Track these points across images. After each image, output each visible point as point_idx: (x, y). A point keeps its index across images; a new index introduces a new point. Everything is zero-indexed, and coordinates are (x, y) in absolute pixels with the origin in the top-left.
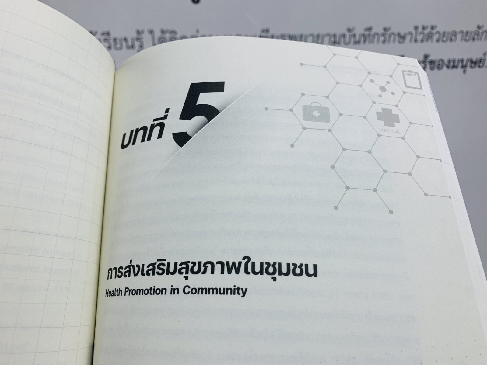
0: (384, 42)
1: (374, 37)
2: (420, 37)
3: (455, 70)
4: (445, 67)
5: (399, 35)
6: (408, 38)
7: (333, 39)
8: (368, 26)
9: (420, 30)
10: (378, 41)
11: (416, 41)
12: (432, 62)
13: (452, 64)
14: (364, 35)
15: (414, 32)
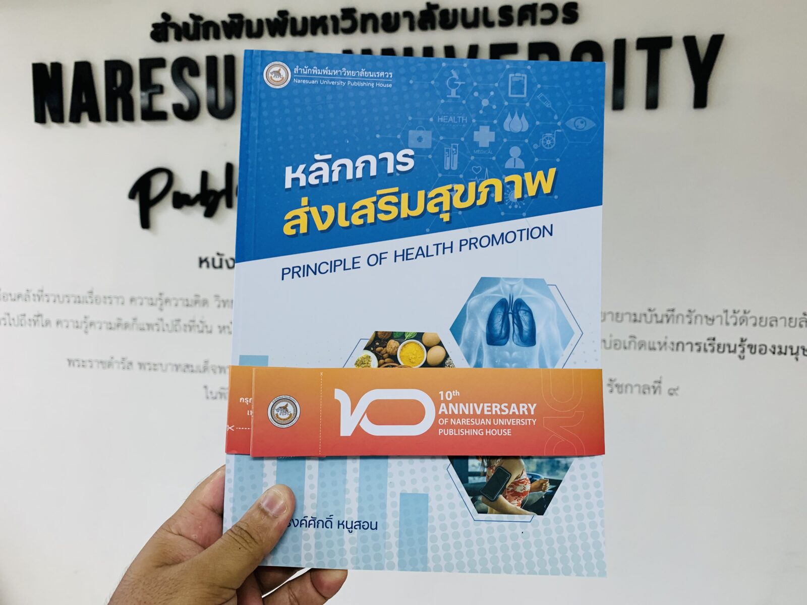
0: (690, 323)
1: (678, 317)
2: (732, 321)
3: (782, 356)
4: (769, 353)
5: (706, 317)
6: (718, 321)
7: (633, 318)
8: (671, 307)
9: (730, 313)
10: (683, 322)
11: (727, 324)
12: (750, 346)
13: (777, 350)
14: (667, 315)
15: (724, 315)
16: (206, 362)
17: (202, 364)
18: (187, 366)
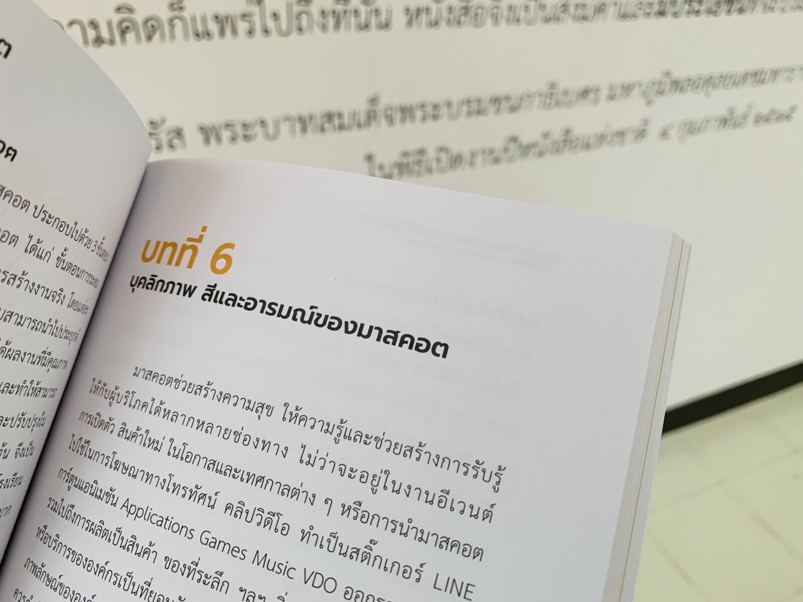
16: (374, 101)
17: (363, 107)
18: (329, 117)
